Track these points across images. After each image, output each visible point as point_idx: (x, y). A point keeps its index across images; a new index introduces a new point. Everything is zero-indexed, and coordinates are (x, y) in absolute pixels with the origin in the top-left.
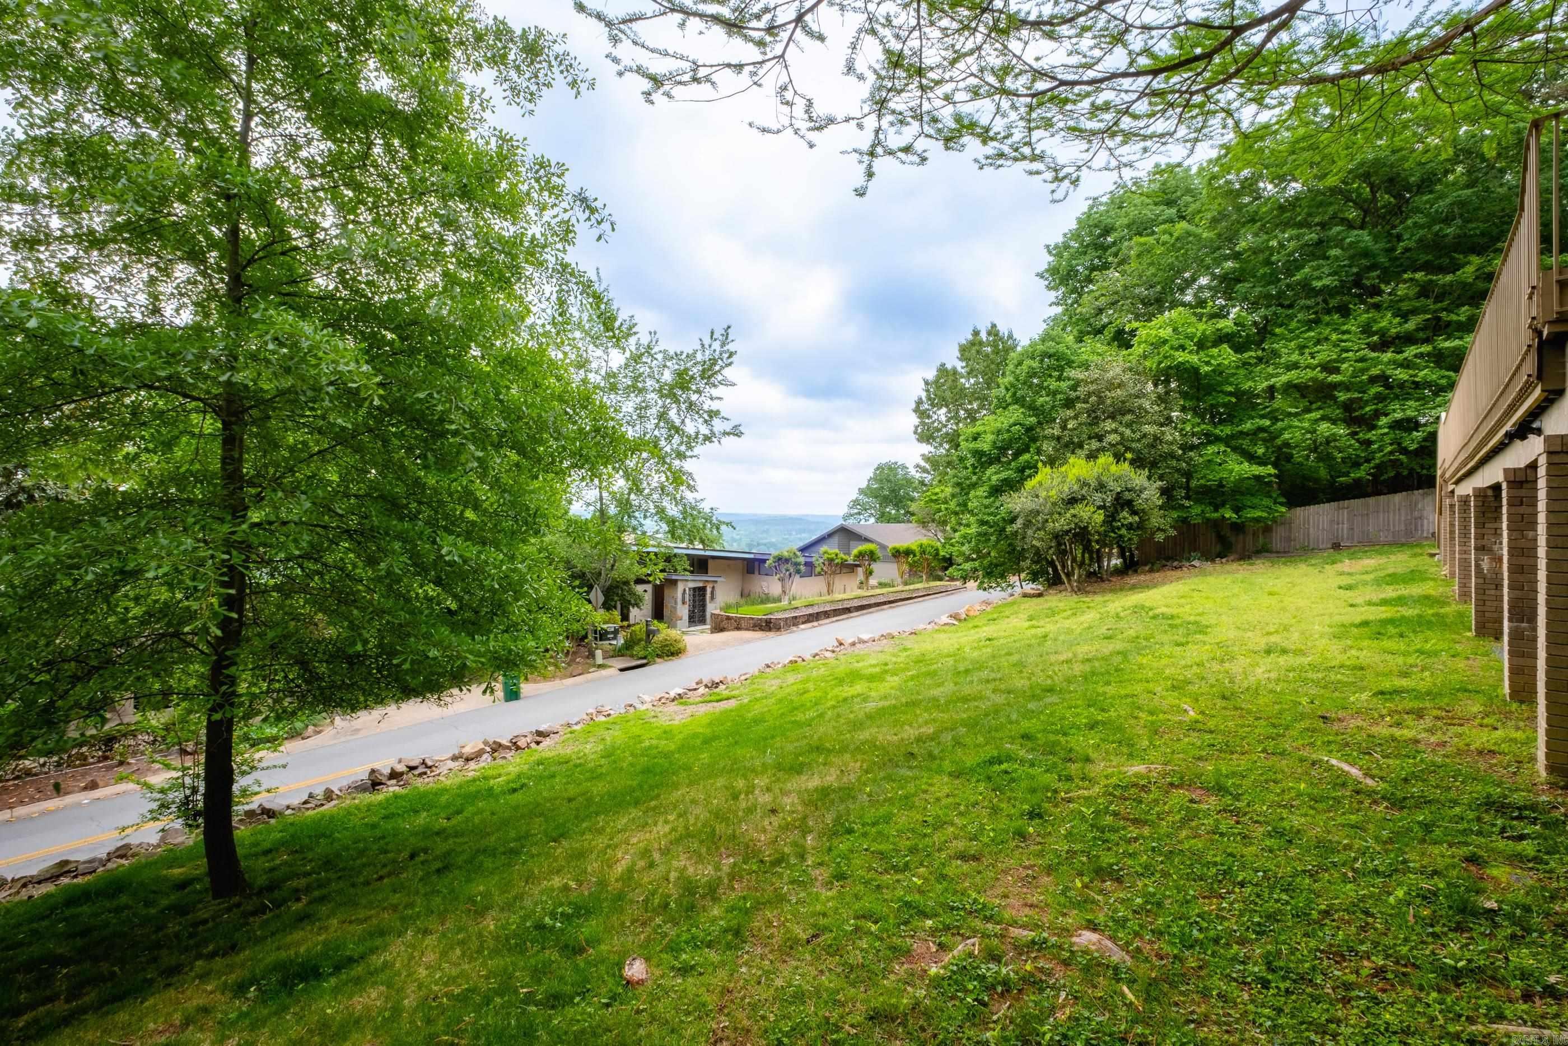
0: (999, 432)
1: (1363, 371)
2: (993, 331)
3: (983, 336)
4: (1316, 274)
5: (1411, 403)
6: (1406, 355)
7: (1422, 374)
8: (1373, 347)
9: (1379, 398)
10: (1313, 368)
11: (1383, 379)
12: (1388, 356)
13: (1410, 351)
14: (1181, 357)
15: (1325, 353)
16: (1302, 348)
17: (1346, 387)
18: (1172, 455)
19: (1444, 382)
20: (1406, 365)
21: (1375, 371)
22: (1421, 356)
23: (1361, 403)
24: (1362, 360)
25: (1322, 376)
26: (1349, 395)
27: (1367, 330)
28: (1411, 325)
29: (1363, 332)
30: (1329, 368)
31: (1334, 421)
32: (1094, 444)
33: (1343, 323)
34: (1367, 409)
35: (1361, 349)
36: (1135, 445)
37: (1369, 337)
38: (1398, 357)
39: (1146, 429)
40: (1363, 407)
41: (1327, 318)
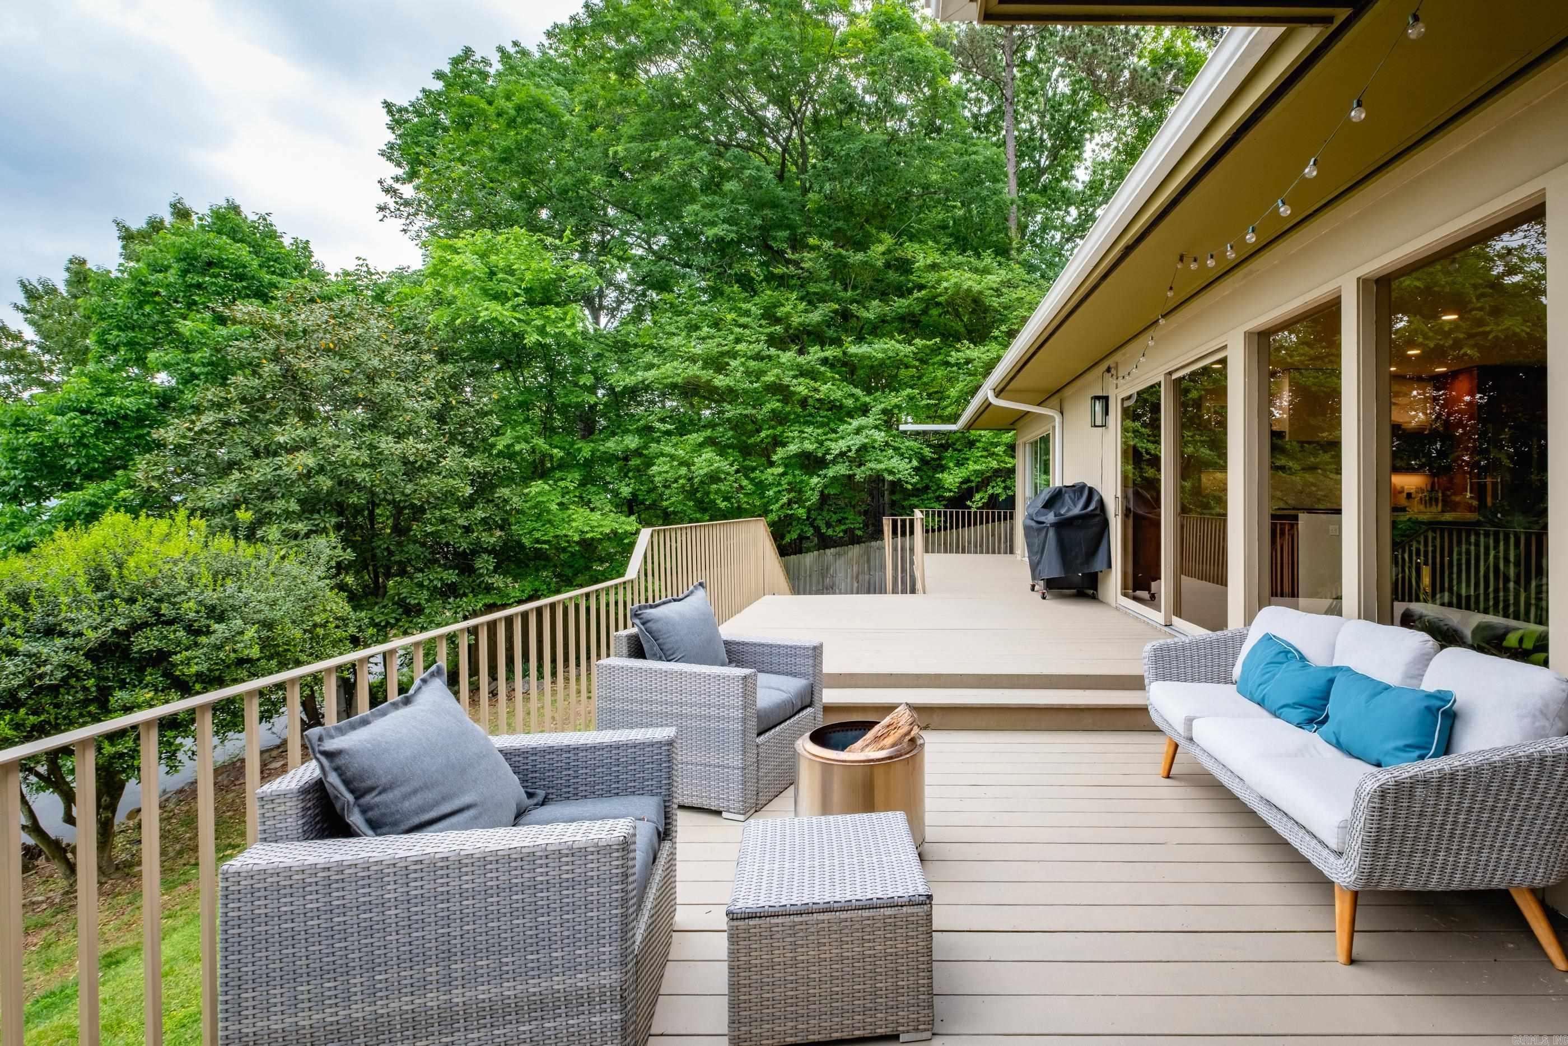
1: (757, 374)
4: (709, 215)
5: (809, 430)
6: (809, 358)
7: (824, 388)
8: (772, 341)
9: (779, 418)
10: (693, 359)
11: (778, 389)
12: (787, 357)
13: (815, 353)
14: (490, 310)
15: (715, 341)
16: (691, 326)
17: (736, 396)
19: (849, 402)
20: (803, 373)
21: (769, 378)
22: (825, 361)
23: (755, 423)
24: (758, 357)
25: (706, 375)
26: (740, 410)
27: (770, 315)
28: (815, 317)
29: (763, 316)
30: (715, 362)
31: (722, 450)
32: (261, 471)
33: (745, 300)
34: (763, 434)
35: (758, 341)
36: (362, 476)
37: (771, 325)
38: (801, 359)
39: (386, 443)
40: (758, 431)
41: (727, 289)
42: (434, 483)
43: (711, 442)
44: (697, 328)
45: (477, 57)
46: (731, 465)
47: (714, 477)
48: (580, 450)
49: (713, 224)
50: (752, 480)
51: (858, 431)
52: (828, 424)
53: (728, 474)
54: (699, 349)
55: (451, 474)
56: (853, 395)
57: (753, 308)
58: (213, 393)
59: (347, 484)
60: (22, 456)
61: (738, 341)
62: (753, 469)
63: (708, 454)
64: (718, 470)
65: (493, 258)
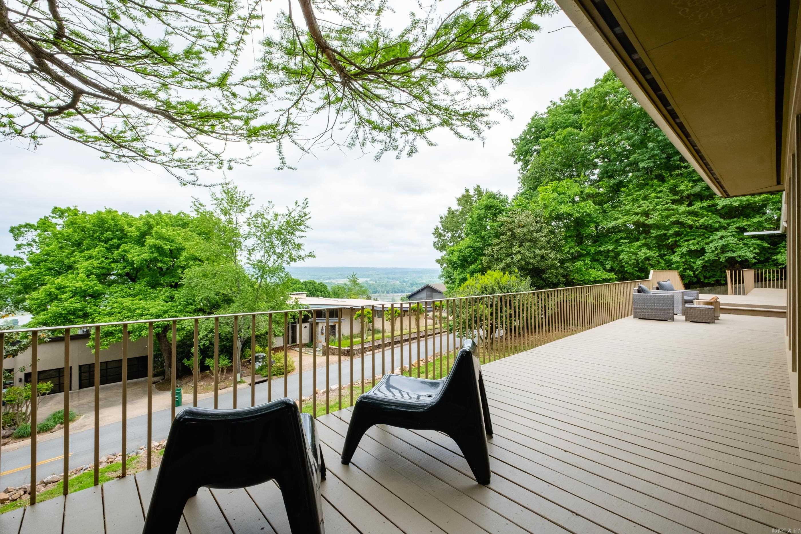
0: (460, 251)
1: (667, 217)
2: (478, 190)
3: (472, 192)
4: (641, 158)
6: (694, 207)
7: (702, 220)
8: (674, 202)
9: (677, 234)
10: (637, 214)
11: (677, 223)
12: (682, 208)
13: (698, 205)
14: (563, 209)
15: (646, 205)
16: (635, 200)
17: (657, 227)
18: (553, 266)
19: (716, 225)
20: (690, 213)
21: (673, 219)
22: (702, 208)
23: (665, 237)
24: (667, 209)
25: (642, 219)
26: (659, 232)
27: (673, 191)
29: (669, 192)
30: (646, 214)
31: (649, 248)
32: (509, 260)
33: (660, 186)
34: (670, 241)
35: (667, 203)
36: (531, 261)
37: (674, 195)
38: (691, 208)
39: (538, 251)
40: (668, 239)
41: (650, 183)
42: (550, 262)
43: (644, 245)
44: (637, 200)
45: (540, 113)
46: (655, 253)
47: (647, 259)
48: (590, 250)
49: (643, 161)
50: (665, 260)
51: (722, 238)
52: (704, 235)
53: (653, 257)
54: (639, 210)
55: (553, 259)
56: (719, 222)
57: (664, 189)
58: (497, 241)
59: (528, 263)
60: (461, 258)
61: (657, 205)
62: (665, 255)
63: (644, 250)
64: (650, 256)
65: (559, 189)
